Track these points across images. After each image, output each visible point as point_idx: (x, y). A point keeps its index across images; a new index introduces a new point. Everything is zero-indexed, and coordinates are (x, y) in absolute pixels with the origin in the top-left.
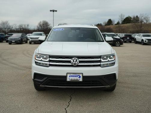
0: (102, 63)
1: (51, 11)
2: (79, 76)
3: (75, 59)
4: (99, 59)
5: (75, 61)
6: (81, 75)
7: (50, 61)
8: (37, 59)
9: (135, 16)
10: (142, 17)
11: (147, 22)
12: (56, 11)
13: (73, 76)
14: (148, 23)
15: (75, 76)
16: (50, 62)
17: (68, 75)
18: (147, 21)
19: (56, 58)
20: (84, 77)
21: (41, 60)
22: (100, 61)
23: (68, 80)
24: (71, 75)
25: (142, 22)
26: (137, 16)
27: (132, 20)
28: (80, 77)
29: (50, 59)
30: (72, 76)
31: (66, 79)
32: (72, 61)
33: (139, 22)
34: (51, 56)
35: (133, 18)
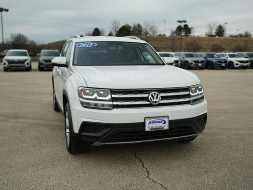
0: (191, 99)
2: (163, 122)
3: (155, 94)
4: (187, 93)
5: (155, 97)
6: (166, 120)
7: (113, 99)
8: (84, 96)
9: (136, 25)
10: (148, 26)
11: (154, 34)
12: (7, 10)
13: (155, 122)
14: (155, 36)
16: (112, 101)
17: (147, 121)
18: (154, 32)
19: (124, 94)
20: (171, 122)
21: (95, 99)
23: (147, 129)
24: (152, 120)
25: (146, 33)
26: (139, 25)
27: (131, 30)
28: (165, 123)
29: (113, 96)
30: (153, 122)
32: (150, 96)
33: (143, 34)
34: (113, 92)
35: (133, 27)
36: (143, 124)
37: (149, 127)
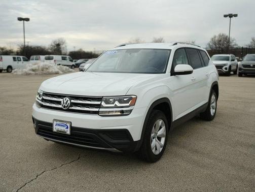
0: (101, 110)
1: (225, 16)
2: (66, 127)
3: (66, 99)
4: (99, 103)
5: (65, 102)
6: (69, 125)
7: (43, 100)
12: (236, 16)
13: (60, 125)
15: (62, 126)
17: (55, 123)
20: (72, 128)
22: (99, 106)
23: (55, 130)
24: (58, 122)
30: (58, 125)
31: (52, 129)
32: (62, 101)
36: (51, 125)
37: (56, 128)
